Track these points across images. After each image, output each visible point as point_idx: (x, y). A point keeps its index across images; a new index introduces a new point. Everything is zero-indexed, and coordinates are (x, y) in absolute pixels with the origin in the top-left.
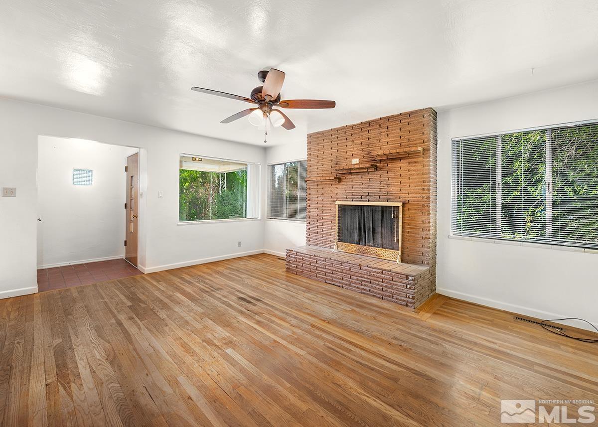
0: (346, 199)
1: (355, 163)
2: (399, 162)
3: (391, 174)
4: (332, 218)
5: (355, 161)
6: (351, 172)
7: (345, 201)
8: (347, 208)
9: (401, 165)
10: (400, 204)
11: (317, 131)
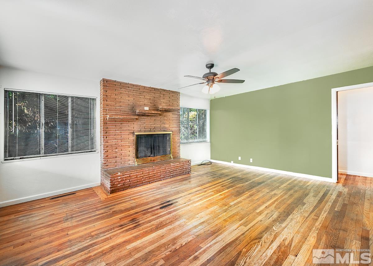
0: (140, 131)
1: (147, 109)
2: (168, 113)
3: (165, 118)
4: (130, 144)
5: (147, 108)
6: (146, 114)
7: (140, 132)
8: (142, 136)
9: (169, 114)
10: (171, 132)
11: (115, 80)
